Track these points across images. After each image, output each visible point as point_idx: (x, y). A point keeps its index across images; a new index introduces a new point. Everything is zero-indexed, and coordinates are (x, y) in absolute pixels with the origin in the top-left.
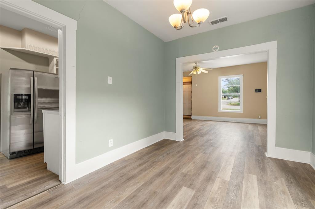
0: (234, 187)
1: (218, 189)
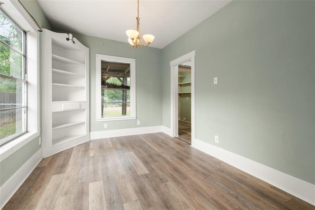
0: (115, 199)
1: (126, 187)
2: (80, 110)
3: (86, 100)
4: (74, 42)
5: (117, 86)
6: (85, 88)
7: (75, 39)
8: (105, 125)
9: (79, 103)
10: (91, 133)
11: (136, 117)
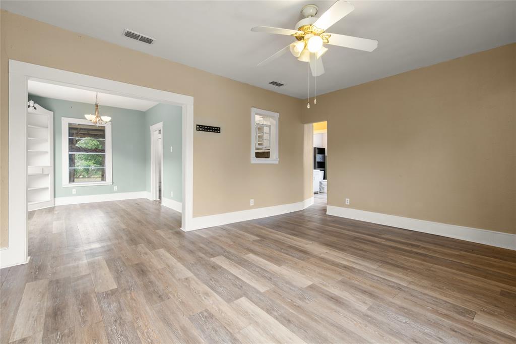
2: (43, 175)
3: (49, 165)
4: (35, 108)
5: (89, 150)
6: (48, 152)
7: (36, 105)
8: (74, 191)
9: (41, 168)
10: (56, 198)
11: (113, 183)
